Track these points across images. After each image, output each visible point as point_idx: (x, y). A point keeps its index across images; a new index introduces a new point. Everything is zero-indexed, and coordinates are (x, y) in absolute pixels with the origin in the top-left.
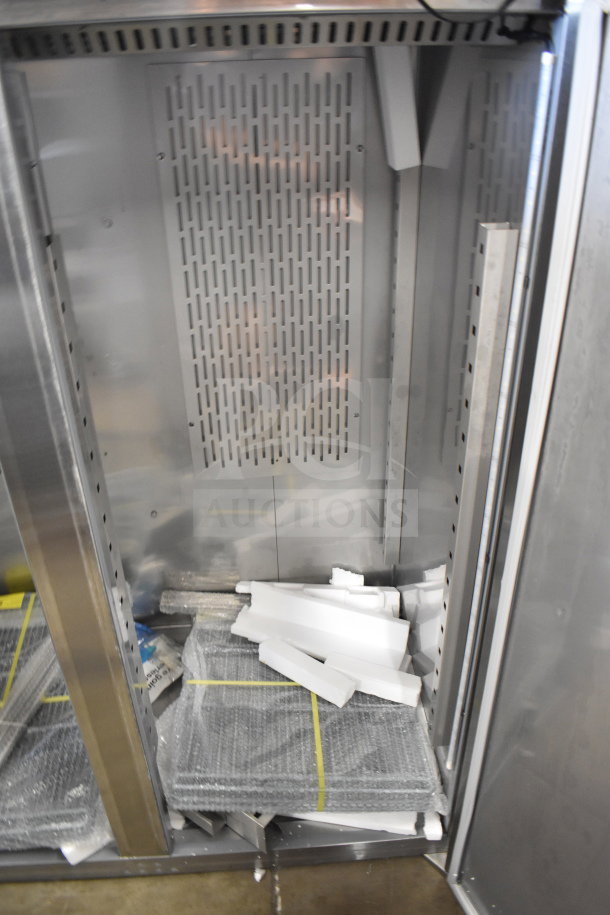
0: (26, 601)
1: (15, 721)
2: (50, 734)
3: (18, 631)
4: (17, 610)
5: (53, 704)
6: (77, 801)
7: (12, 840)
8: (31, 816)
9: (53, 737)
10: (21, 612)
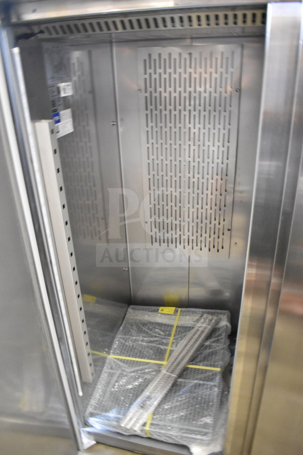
0: (176, 311)
1: (172, 373)
2: (191, 385)
3: (172, 326)
4: (171, 315)
5: (192, 368)
6: (205, 425)
7: (169, 437)
8: (181, 427)
9: (192, 387)
10: (173, 316)
